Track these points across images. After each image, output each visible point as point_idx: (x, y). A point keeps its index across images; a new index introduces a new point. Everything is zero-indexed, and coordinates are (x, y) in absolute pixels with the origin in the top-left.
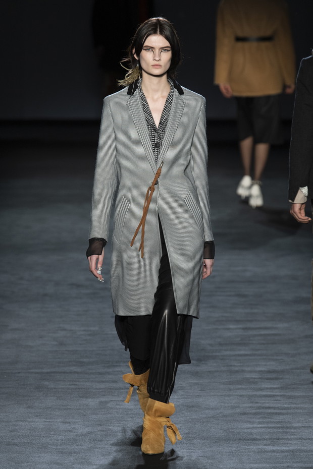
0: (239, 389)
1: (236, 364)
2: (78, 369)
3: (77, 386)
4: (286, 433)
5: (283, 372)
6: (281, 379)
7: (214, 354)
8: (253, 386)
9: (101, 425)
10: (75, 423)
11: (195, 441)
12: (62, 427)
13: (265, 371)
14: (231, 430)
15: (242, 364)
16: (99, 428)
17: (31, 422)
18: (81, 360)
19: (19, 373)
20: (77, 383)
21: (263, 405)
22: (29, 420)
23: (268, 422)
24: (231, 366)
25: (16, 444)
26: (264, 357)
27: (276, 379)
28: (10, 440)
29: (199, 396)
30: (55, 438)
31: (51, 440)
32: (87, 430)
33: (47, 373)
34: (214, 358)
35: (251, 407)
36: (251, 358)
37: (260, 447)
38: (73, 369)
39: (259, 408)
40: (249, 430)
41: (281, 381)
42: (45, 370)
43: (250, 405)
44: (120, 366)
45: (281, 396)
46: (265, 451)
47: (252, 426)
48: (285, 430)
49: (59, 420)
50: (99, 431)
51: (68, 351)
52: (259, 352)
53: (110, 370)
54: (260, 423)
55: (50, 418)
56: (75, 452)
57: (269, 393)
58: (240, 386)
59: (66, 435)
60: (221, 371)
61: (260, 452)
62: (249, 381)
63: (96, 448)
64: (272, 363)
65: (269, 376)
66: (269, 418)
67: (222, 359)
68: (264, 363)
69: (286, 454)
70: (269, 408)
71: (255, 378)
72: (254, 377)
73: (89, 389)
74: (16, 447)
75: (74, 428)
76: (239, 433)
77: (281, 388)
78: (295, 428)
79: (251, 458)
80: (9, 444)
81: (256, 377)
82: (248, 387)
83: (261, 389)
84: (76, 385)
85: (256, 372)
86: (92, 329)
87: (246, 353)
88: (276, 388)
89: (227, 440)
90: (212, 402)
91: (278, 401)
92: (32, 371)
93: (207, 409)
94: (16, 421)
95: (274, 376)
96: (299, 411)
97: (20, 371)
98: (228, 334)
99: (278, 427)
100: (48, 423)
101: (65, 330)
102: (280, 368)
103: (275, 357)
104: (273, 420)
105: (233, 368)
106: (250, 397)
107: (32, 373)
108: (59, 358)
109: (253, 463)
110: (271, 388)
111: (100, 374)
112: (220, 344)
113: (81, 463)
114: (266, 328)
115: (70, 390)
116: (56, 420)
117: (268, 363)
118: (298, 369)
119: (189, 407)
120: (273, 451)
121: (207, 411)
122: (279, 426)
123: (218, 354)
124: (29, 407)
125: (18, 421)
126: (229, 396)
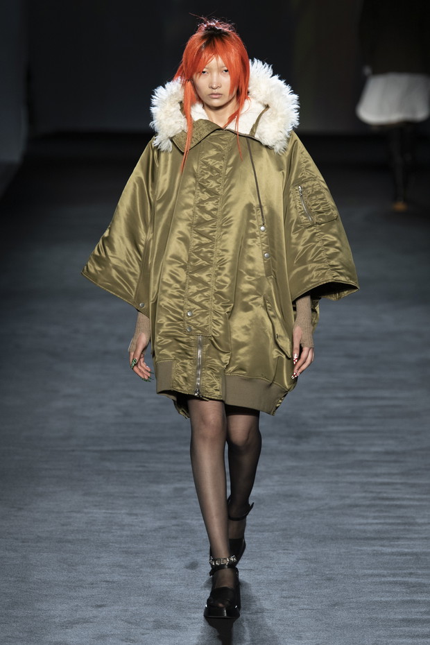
2: (147, 447)
4: (408, 530)
5: (404, 453)
8: (366, 471)
9: (175, 518)
10: (143, 515)
11: (294, 540)
12: (128, 520)
14: (339, 526)
16: (174, 522)
17: (88, 513)
19: (73, 451)
20: (146, 465)
21: (381, 495)
22: (86, 510)
23: (385, 517)
25: (69, 542)
27: (395, 462)
28: (62, 537)
29: (299, 483)
30: (119, 533)
31: (114, 536)
32: (158, 524)
33: (109, 451)
34: (318, 434)
35: (364, 498)
37: (376, 548)
38: (140, 446)
39: (374, 499)
40: (362, 527)
42: (105, 448)
43: (364, 495)
45: (402, 484)
46: (382, 554)
47: (365, 521)
48: (407, 527)
49: (123, 512)
50: (174, 525)
54: (375, 518)
55: (112, 509)
56: (143, 552)
57: (386, 480)
58: (350, 471)
59: (132, 531)
61: (376, 554)
62: (361, 464)
63: (169, 547)
66: (386, 512)
69: (408, 557)
70: (387, 499)
71: (368, 461)
74: (70, 545)
75: (142, 522)
76: (349, 531)
77: (402, 474)
78: (419, 525)
79: (365, 562)
80: (60, 541)
83: (377, 475)
84: (144, 466)
89: (334, 539)
90: (316, 490)
91: (398, 491)
92: (90, 448)
93: (310, 499)
94: (70, 512)
95: (393, 458)
96: (424, 503)
99: (399, 524)
100: (108, 515)
101: (130, 397)
104: (391, 515)
106: (363, 484)
109: (366, 569)
111: (175, 453)
112: (326, 417)
113: (152, 566)
116: (119, 512)
119: (287, 496)
120: (392, 554)
121: (309, 502)
122: (399, 521)
123: (322, 430)
124: (86, 494)
125: (72, 511)
126: (337, 483)
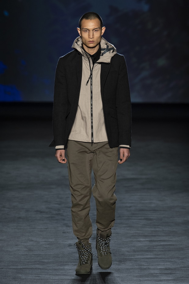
0: (146, 280)
1: (144, 264)
3: (40, 278)
6: (174, 274)
7: (130, 257)
13: (163, 269)
15: (148, 264)
18: (43, 261)
24: (141, 265)
26: (163, 260)
36: (154, 260)
41: (174, 275)
44: (68, 265)
51: (34, 254)
52: (160, 256)
53: (62, 267)
60: (134, 269)
64: (168, 263)
65: (166, 272)
67: (135, 261)
68: (163, 264)
72: (156, 272)
73: (48, 279)
81: (158, 272)
82: (152, 279)
85: (157, 269)
86: (50, 240)
87: (151, 257)
88: (171, 280)
97: (3, 267)
98: (139, 244)
102: (173, 267)
103: (170, 260)
105: (142, 267)
107: (11, 269)
108: (28, 259)
110: (167, 280)
114: (164, 241)
115: (36, 280)
117: (165, 264)
118: (185, 268)
